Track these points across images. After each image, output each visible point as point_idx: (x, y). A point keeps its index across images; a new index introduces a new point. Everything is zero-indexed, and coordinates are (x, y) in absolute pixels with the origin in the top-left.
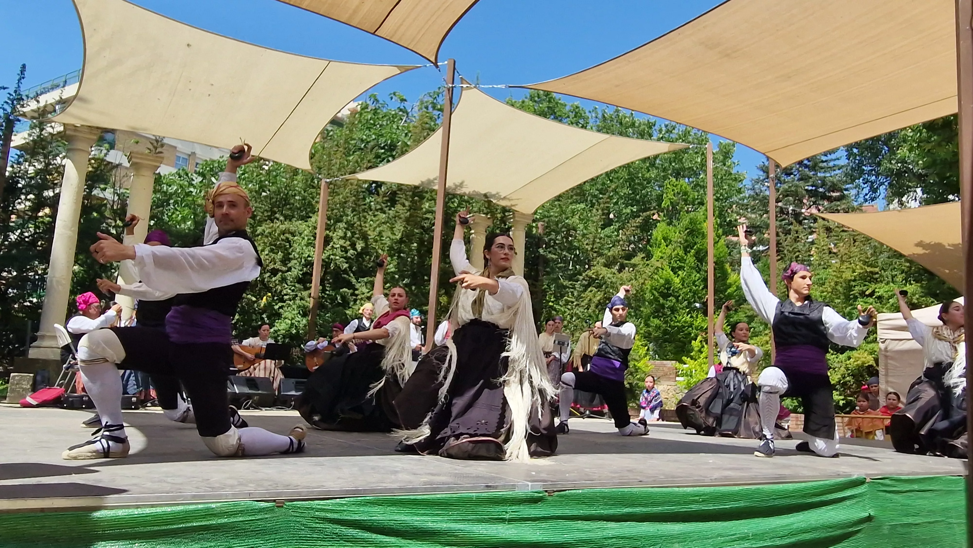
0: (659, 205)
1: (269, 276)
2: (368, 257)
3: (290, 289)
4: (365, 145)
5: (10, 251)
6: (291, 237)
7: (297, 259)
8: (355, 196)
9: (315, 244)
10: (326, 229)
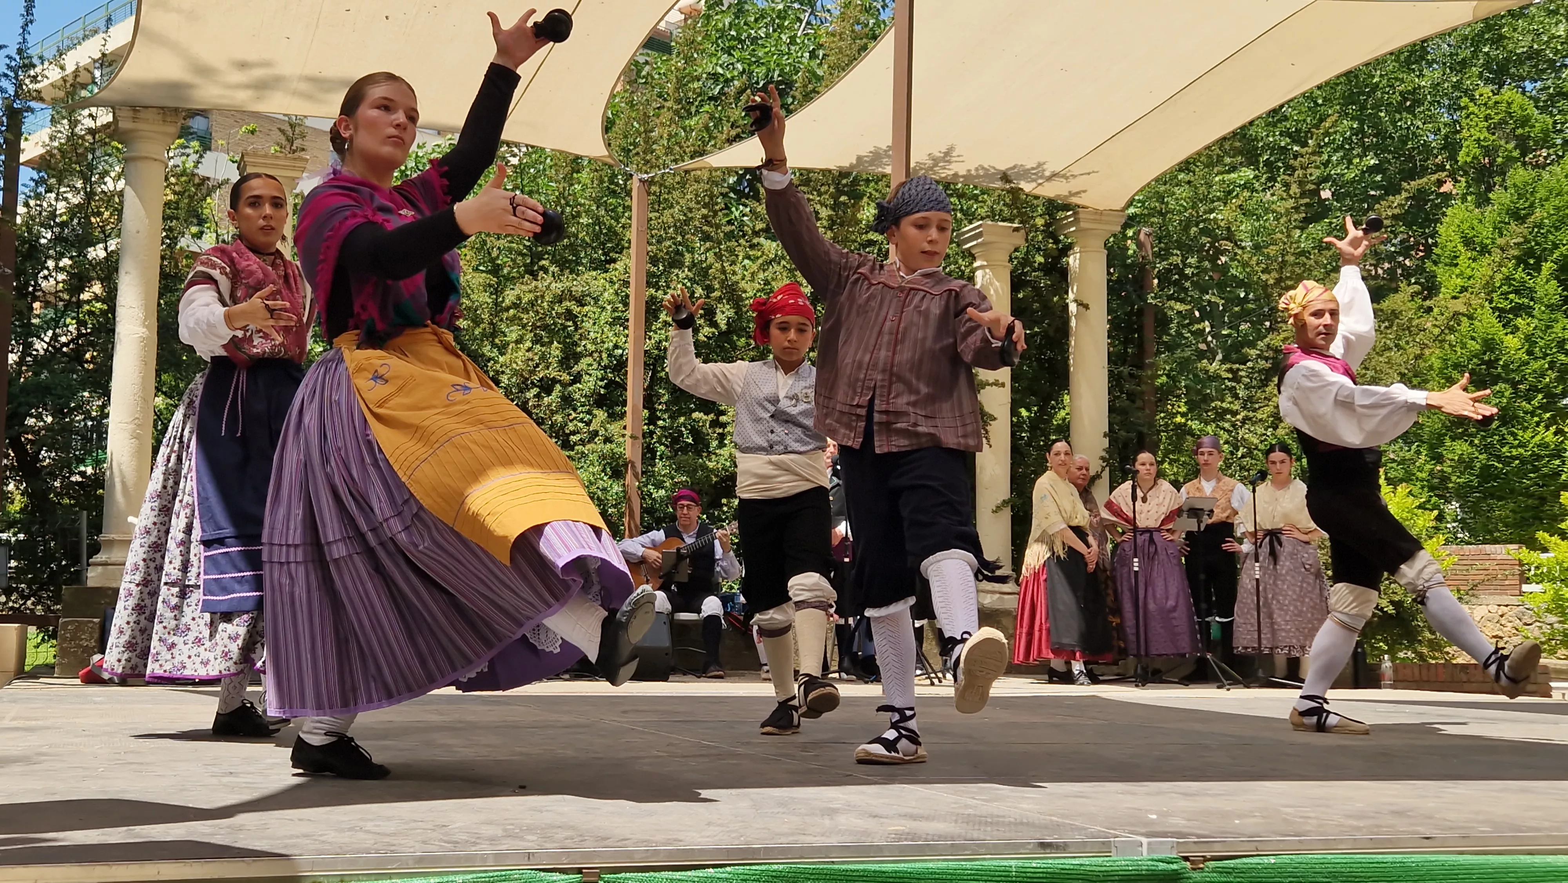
0: (1453, 158)
1: (538, 396)
2: (743, 340)
3: (581, 421)
4: (722, 88)
5: (36, 374)
6: (576, 309)
7: (591, 355)
8: (705, 206)
9: (627, 320)
10: (649, 284)
